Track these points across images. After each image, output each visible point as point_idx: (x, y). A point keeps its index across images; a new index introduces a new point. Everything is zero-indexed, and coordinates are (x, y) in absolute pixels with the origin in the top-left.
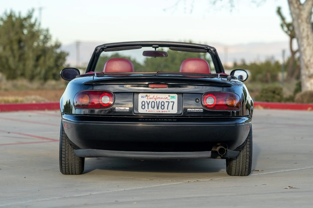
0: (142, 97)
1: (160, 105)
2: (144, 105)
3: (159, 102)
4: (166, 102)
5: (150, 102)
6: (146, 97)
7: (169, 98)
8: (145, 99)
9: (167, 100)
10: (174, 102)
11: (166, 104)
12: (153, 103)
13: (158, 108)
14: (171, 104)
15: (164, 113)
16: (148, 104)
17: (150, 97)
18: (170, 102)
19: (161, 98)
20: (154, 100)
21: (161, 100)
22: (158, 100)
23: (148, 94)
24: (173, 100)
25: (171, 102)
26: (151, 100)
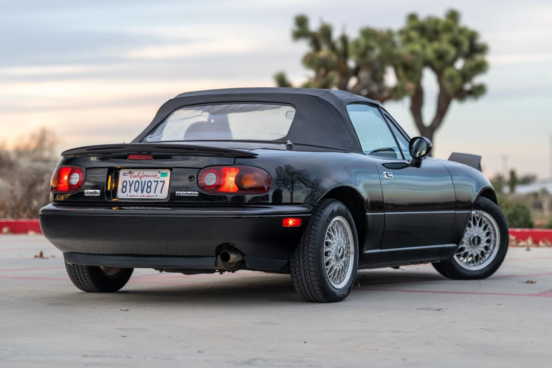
0: (124, 174)
1: (146, 187)
2: (125, 187)
3: (145, 181)
4: (154, 181)
5: (133, 181)
6: (129, 175)
7: (159, 175)
8: (127, 178)
9: (155, 179)
10: (164, 182)
11: (154, 184)
12: (137, 183)
13: (142, 192)
14: (160, 184)
15: (149, 198)
16: (131, 185)
17: (134, 175)
18: (159, 182)
19: (149, 176)
20: (138, 179)
21: (147, 179)
22: (144, 179)
23: (132, 171)
24: (163, 179)
25: (161, 181)
26: (135, 179)
